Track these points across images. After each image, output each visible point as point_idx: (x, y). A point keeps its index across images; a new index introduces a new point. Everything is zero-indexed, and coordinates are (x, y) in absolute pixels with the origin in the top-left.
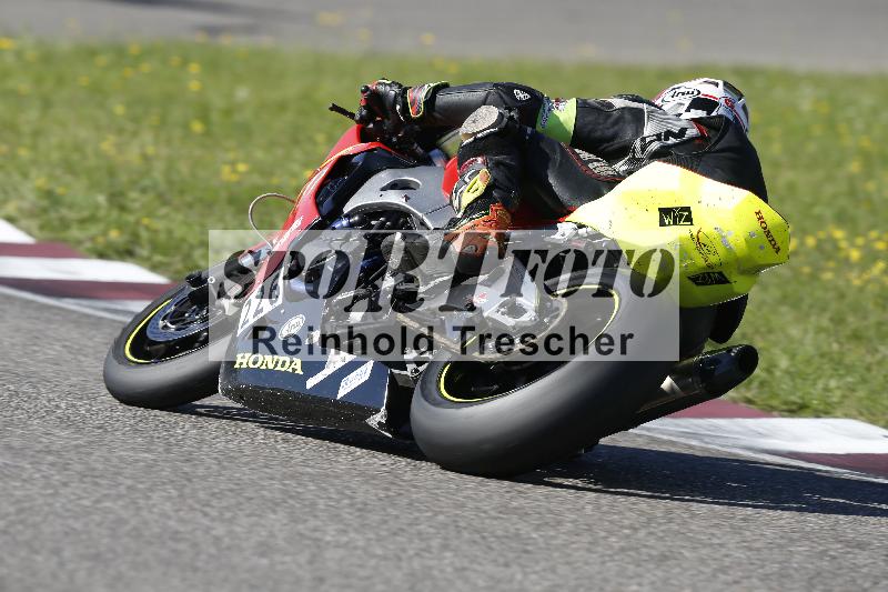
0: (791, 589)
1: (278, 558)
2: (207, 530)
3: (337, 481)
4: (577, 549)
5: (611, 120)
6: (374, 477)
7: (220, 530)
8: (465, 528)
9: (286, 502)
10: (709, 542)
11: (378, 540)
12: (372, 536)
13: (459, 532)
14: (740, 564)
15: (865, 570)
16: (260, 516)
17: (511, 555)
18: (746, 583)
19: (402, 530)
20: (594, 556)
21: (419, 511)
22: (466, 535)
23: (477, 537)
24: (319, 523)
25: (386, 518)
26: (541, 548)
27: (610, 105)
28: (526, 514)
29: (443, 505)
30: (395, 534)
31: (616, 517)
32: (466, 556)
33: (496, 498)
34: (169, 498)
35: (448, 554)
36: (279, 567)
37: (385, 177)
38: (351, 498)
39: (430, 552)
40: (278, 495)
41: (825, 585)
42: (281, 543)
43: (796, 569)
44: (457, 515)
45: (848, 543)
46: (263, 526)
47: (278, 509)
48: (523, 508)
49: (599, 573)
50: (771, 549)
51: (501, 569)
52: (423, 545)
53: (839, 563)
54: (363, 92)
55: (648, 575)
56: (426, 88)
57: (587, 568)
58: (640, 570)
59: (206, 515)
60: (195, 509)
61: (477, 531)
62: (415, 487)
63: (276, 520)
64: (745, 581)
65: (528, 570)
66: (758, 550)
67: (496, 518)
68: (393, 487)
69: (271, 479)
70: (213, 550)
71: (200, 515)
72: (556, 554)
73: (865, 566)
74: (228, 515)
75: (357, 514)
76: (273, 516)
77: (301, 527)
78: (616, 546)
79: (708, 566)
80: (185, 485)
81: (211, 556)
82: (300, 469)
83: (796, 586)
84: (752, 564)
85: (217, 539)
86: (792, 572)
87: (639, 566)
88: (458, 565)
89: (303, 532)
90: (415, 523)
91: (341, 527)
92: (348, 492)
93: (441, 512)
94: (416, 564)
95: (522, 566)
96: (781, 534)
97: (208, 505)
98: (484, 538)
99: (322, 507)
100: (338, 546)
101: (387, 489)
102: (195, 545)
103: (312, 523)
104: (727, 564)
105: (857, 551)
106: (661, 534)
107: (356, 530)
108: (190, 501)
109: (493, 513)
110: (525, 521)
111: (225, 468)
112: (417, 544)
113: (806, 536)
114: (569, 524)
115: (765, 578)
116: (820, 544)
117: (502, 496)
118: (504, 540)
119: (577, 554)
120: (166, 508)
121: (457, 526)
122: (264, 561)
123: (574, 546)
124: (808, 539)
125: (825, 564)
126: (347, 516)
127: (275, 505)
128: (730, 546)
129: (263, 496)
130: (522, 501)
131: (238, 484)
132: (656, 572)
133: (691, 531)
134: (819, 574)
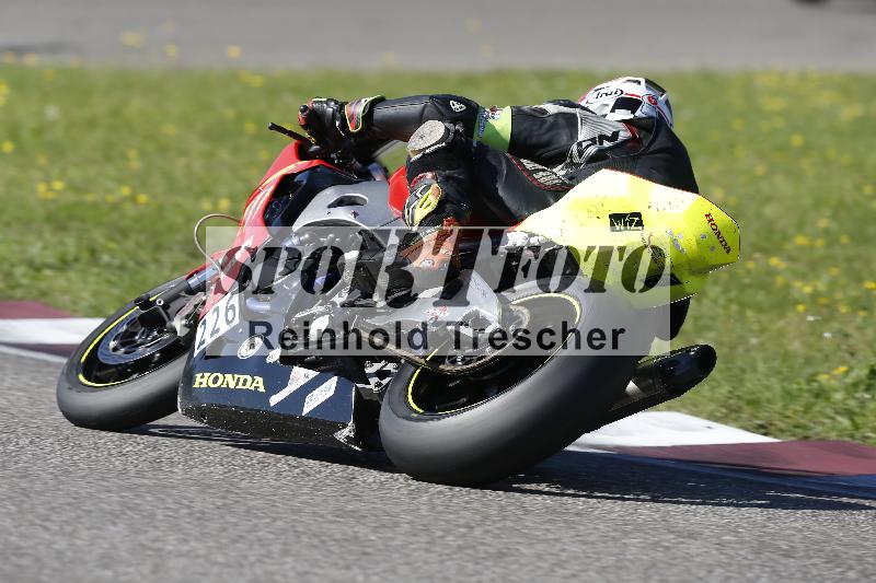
0: (628, 580)
1: (122, 569)
2: (49, 545)
3: (174, 492)
4: (415, 550)
5: (546, 126)
6: (210, 487)
7: (61, 544)
8: (304, 533)
9: (124, 514)
10: (544, 537)
11: (220, 548)
12: (211, 544)
13: (299, 537)
14: (576, 558)
15: (699, 559)
16: (99, 528)
17: (351, 558)
18: (583, 576)
19: (241, 537)
20: (433, 555)
21: (257, 517)
22: (305, 539)
23: (315, 541)
24: (159, 533)
25: (225, 526)
26: (379, 550)
27: (544, 112)
28: (364, 517)
29: (279, 510)
30: (235, 541)
31: (451, 516)
32: (307, 561)
33: (332, 502)
34: (9, 514)
35: (289, 559)
36: (123, 579)
37: (330, 194)
38: (189, 507)
39: (272, 558)
40: (117, 507)
41: (661, 575)
42: (124, 554)
43: (629, 560)
44: (294, 520)
45: (679, 534)
46: (104, 538)
47: (117, 521)
48: (359, 511)
49: (440, 572)
50: (605, 542)
51: (343, 571)
52: (263, 552)
53: (674, 554)
54: (303, 111)
55: (486, 572)
56: (363, 103)
57: (426, 567)
58: (479, 567)
59: (46, 529)
60: (35, 525)
61: (316, 536)
62: (252, 494)
63: (117, 531)
64: (583, 574)
65: (369, 572)
66: (592, 543)
67: (334, 522)
68: (230, 496)
69: (109, 491)
70: (56, 565)
71: (40, 530)
72: (395, 556)
73: (698, 555)
74: (69, 529)
75: (196, 523)
76: (112, 528)
77: (141, 538)
78: (455, 544)
79: (545, 560)
80: (22, 501)
81: (54, 570)
82: (136, 481)
83: (633, 577)
84: (588, 557)
85: (60, 553)
86: (627, 563)
87: (477, 563)
88: (300, 568)
89: (145, 543)
90: (255, 529)
91: (183, 536)
92: (185, 502)
93: (280, 519)
94: (259, 570)
95: (363, 568)
96: (615, 527)
97: (48, 520)
98: (323, 542)
99: (161, 517)
100: (180, 555)
101: (224, 498)
102: (37, 560)
103: (153, 533)
104: (563, 558)
105: (691, 541)
106: (497, 532)
107: (197, 539)
108: (30, 517)
109: (330, 517)
110: (363, 524)
111: (63, 483)
112: (258, 550)
113: (638, 528)
114: (406, 525)
115: (602, 570)
116: (654, 536)
117: (337, 500)
118: (345, 544)
119: (416, 554)
120: (7, 524)
121: (296, 532)
122: (108, 573)
123: (413, 546)
124: (641, 531)
125: (659, 555)
126: (188, 526)
127: (114, 518)
128: (566, 540)
129: (101, 510)
130: (358, 505)
131: (75, 498)
132: (494, 569)
133: (526, 527)
134: (654, 565)
